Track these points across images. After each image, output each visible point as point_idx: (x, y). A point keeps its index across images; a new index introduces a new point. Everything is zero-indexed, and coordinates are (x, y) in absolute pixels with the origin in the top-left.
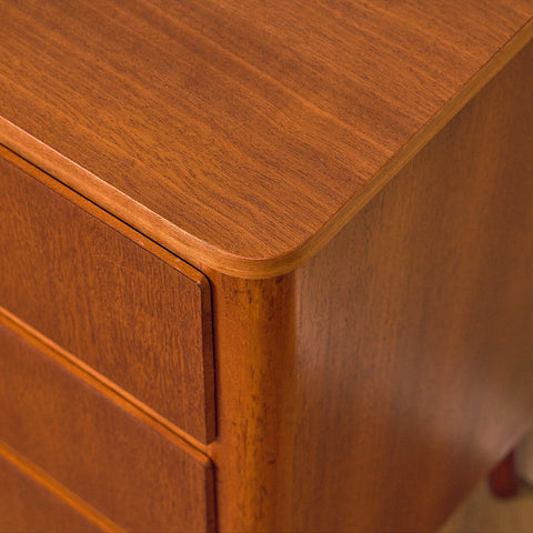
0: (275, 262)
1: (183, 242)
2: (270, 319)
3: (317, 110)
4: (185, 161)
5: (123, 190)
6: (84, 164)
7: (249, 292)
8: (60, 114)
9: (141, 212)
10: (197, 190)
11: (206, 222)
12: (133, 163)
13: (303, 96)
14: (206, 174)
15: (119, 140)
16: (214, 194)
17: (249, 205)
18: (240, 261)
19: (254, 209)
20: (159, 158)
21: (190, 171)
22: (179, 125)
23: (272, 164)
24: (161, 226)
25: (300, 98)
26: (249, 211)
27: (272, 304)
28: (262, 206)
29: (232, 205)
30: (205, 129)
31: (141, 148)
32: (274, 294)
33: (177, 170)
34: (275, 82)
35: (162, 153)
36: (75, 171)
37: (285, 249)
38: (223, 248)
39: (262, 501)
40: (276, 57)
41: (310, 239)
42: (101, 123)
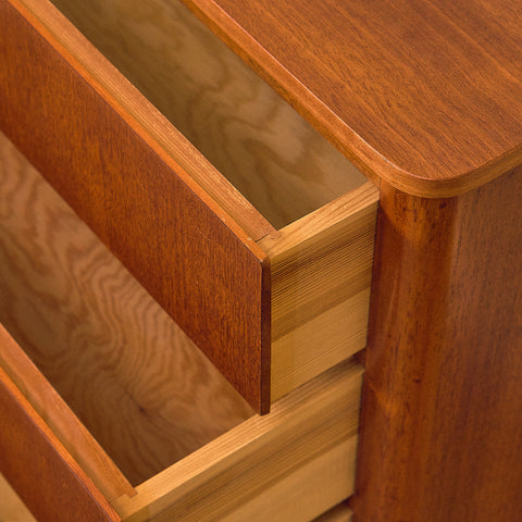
0: (438, 184)
1: (367, 155)
2: (430, 241)
3: (508, 75)
4: (386, 94)
5: (329, 105)
6: (304, 80)
7: (415, 211)
8: (294, 39)
9: (340, 125)
10: (389, 117)
11: (389, 142)
12: (342, 87)
13: (500, 62)
14: (400, 106)
15: (336, 67)
16: (402, 123)
17: (429, 137)
18: (409, 177)
19: (432, 140)
20: (365, 88)
21: (388, 102)
22: (389, 65)
23: (457, 109)
24: (352, 139)
25: (496, 63)
26: (427, 141)
27: (433, 226)
28: (440, 139)
29: (414, 134)
30: (409, 71)
31: (352, 77)
32: (437, 217)
33: (377, 99)
34: (479, 47)
35: (368, 83)
36: (295, 84)
37: (449, 175)
38: (398, 164)
39: (405, 417)
40: (486, 29)
41: (473, 171)
42: (326, 52)
